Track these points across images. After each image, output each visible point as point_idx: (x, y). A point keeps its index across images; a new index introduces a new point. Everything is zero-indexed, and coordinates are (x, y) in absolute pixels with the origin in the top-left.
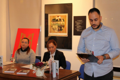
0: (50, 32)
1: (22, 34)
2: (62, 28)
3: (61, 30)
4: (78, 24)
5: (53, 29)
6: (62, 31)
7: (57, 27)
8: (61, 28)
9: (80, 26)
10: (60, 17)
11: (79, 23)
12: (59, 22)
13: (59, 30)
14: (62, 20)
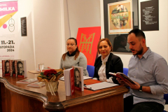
0: (111, 29)
1: (82, 34)
2: (126, 22)
3: (124, 24)
4: (147, 12)
5: (114, 24)
6: (125, 27)
7: (118, 20)
8: (124, 21)
9: (150, 16)
10: (122, 6)
11: (149, 12)
12: (121, 14)
13: (121, 25)
14: (125, 10)
